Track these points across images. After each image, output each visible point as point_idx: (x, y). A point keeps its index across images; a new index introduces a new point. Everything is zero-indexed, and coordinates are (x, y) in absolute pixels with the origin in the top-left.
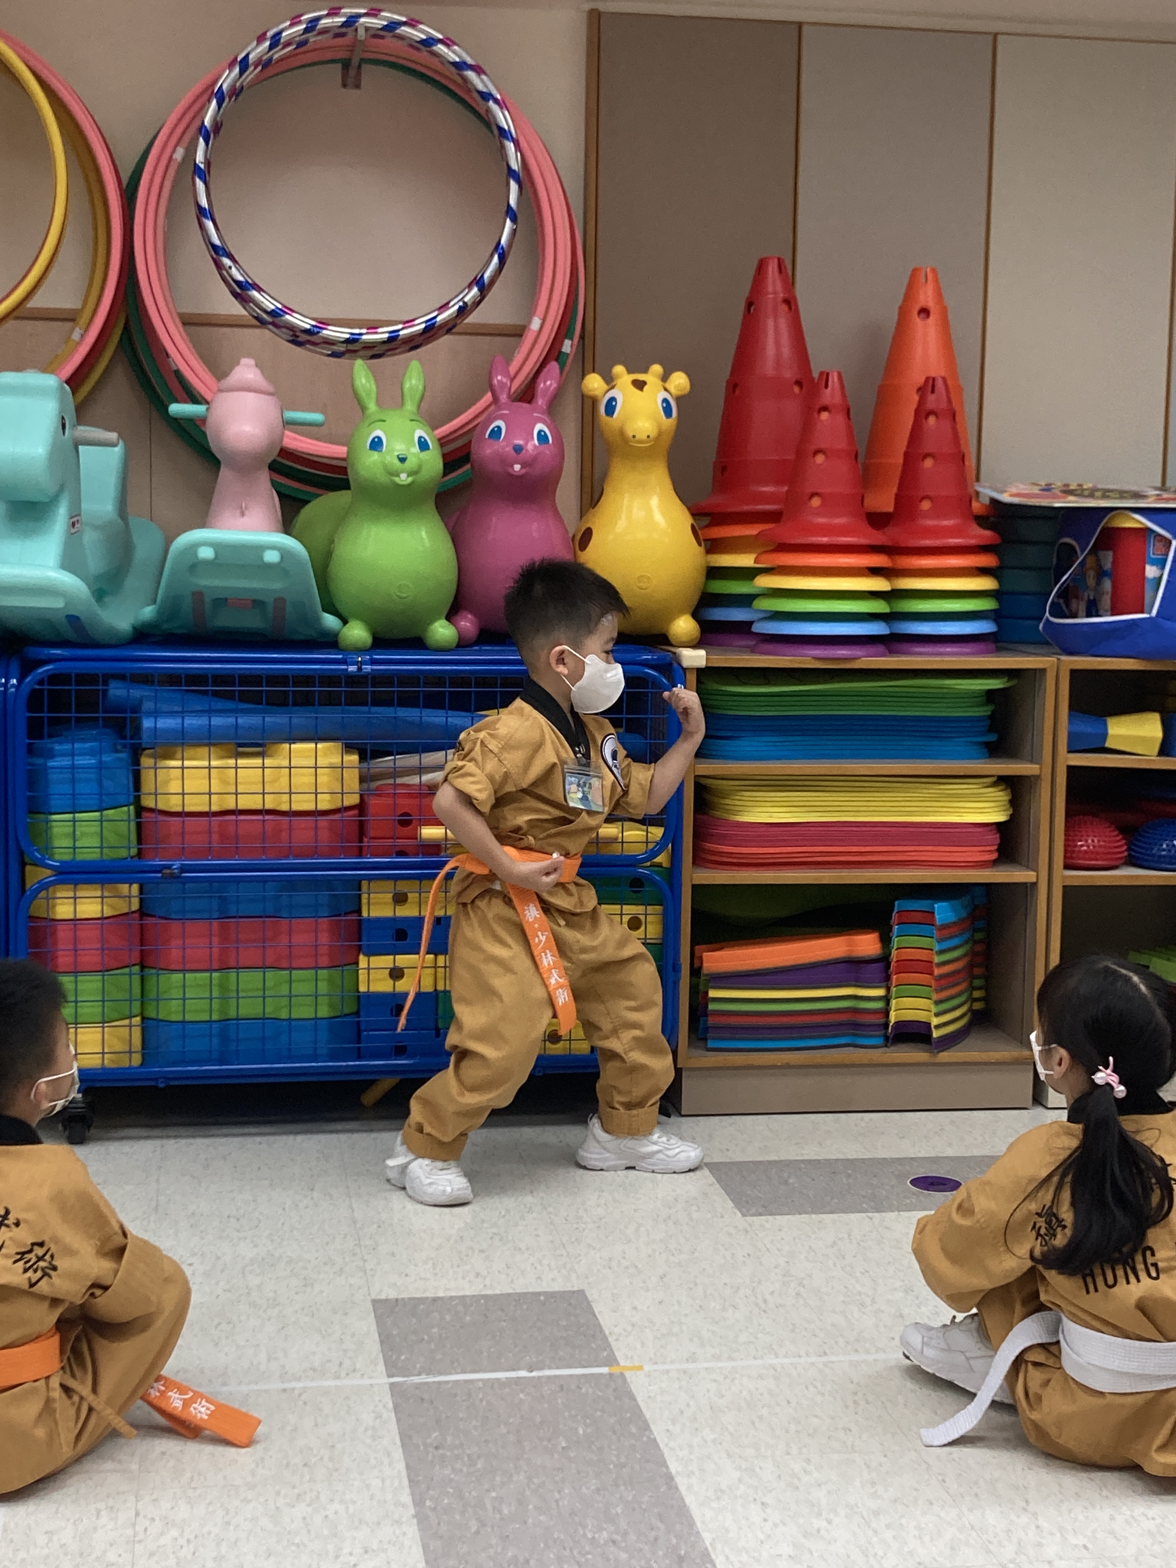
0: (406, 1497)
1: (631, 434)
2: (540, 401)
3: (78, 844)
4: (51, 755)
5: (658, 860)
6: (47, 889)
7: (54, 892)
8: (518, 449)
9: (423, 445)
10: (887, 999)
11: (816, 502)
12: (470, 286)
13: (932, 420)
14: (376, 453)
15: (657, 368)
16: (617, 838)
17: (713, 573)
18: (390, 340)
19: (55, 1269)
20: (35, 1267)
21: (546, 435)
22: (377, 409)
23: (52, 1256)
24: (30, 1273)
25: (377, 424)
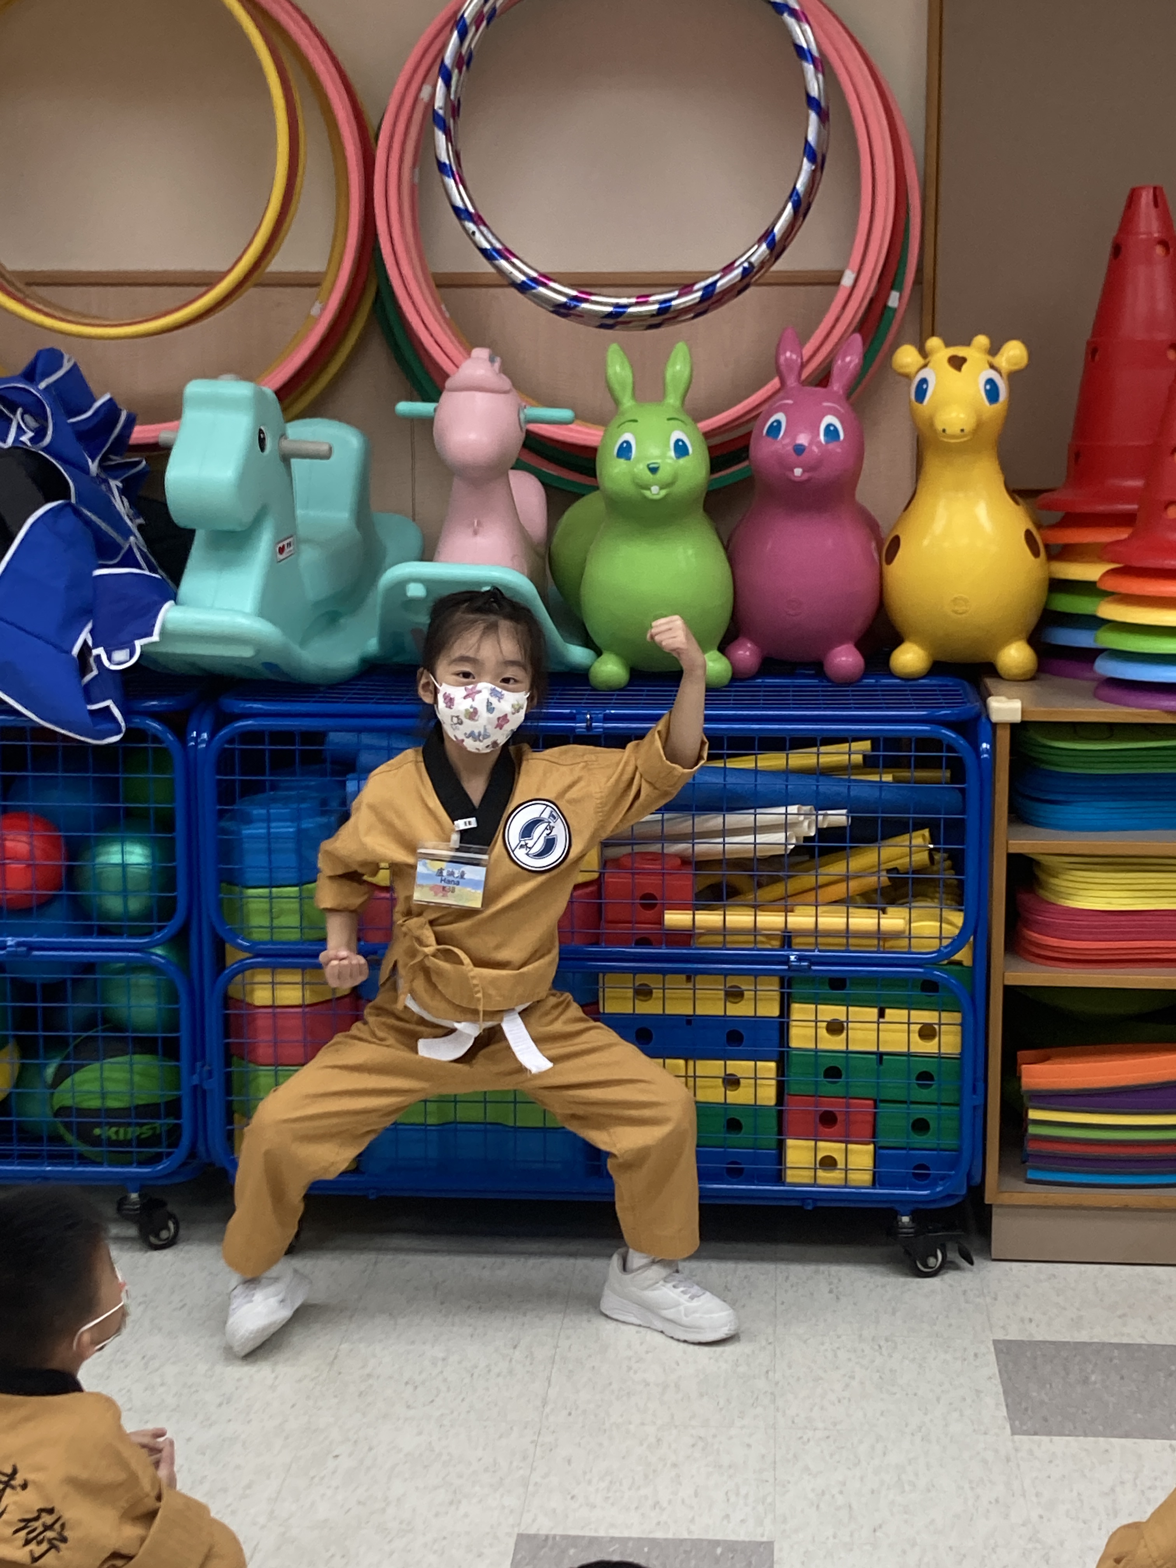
1: (940, 428)
2: (837, 386)
3: (276, 923)
4: (248, 820)
5: (957, 957)
6: (243, 971)
7: (253, 975)
8: (799, 450)
9: (681, 449)
11: (1173, 513)
12: (759, 241)
14: (622, 461)
15: (982, 340)
16: (903, 932)
17: (1058, 586)
18: (660, 312)
19: (64, 1540)
20: (41, 1537)
21: (836, 430)
22: (634, 403)
23: (63, 1526)
24: (32, 1546)
25: (627, 424)
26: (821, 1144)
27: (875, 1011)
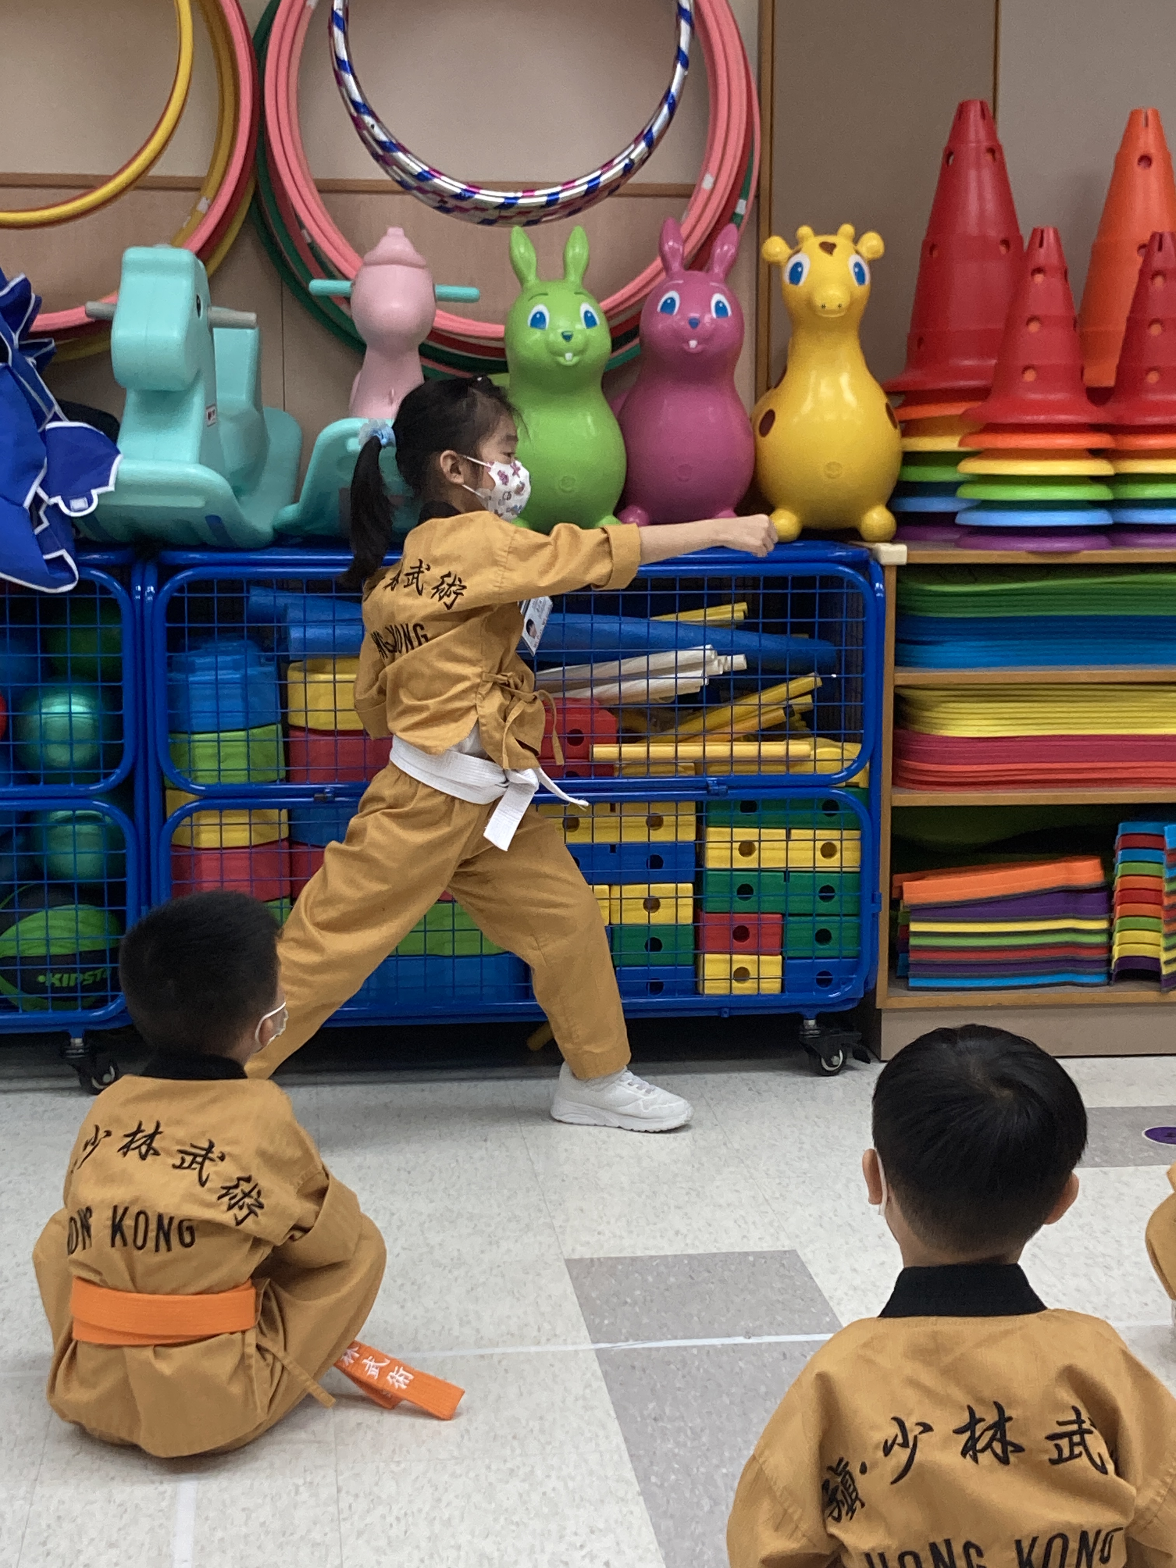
0: (629, 1473)
1: (820, 303)
2: (717, 269)
3: (223, 767)
4: (191, 669)
5: (854, 779)
6: (190, 815)
7: (198, 819)
8: (694, 323)
9: (590, 321)
10: (1109, 933)
11: (1030, 376)
12: (636, 141)
13: (1159, 280)
14: (538, 330)
15: (847, 229)
16: (809, 756)
17: (910, 458)
18: (549, 203)
19: (261, 1206)
20: (241, 1203)
21: (724, 306)
22: (538, 281)
23: (259, 1193)
24: (235, 1210)
25: (538, 298)
26: (735, 957)
27: (784, 831)
